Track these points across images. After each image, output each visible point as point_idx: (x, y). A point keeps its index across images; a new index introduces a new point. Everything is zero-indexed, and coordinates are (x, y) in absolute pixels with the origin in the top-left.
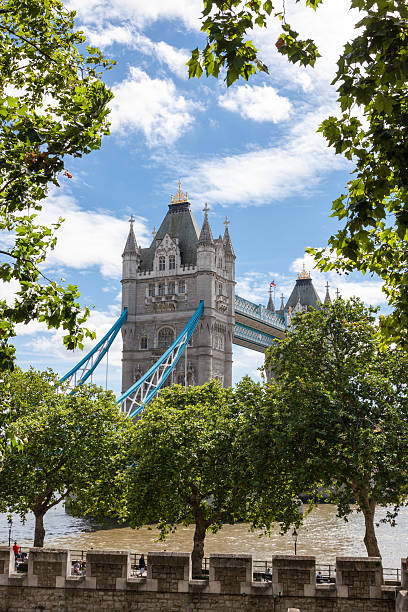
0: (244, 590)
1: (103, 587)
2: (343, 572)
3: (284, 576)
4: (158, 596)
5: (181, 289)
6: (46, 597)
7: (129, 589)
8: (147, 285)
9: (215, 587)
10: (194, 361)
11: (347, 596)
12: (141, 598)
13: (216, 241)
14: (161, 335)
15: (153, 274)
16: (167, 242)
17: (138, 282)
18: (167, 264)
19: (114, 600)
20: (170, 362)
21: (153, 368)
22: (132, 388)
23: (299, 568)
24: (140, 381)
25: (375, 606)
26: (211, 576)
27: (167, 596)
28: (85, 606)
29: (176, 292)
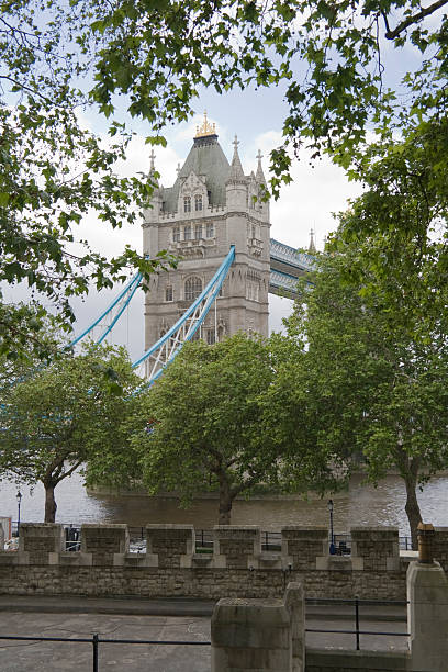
0: (252, 564)
1: (99, 563)
2: (358, 543)
3: (294, 548)
4: (159, 572)
5: (209, 233)
6: (38, 576)
7: (128, 565)
8: (170, 229)
9: (219, 562)
10: (226, 313)
11: (362, 568)
12: (141, 574)
13: (248, 178)
14: (188, 286)
15: (178, 217)
16: (193, 181)
17: (160, 226)
18: (193, 204)
19: (112, 577)
20: (197, 316)
21: (179, 323)
22: (156, 345)
23: (310, 540)
24: (165, 337)
25: (392, 578)
26: (216, 550)
27: (168, 572)
28: (80, 584)
29: (204, 236)
